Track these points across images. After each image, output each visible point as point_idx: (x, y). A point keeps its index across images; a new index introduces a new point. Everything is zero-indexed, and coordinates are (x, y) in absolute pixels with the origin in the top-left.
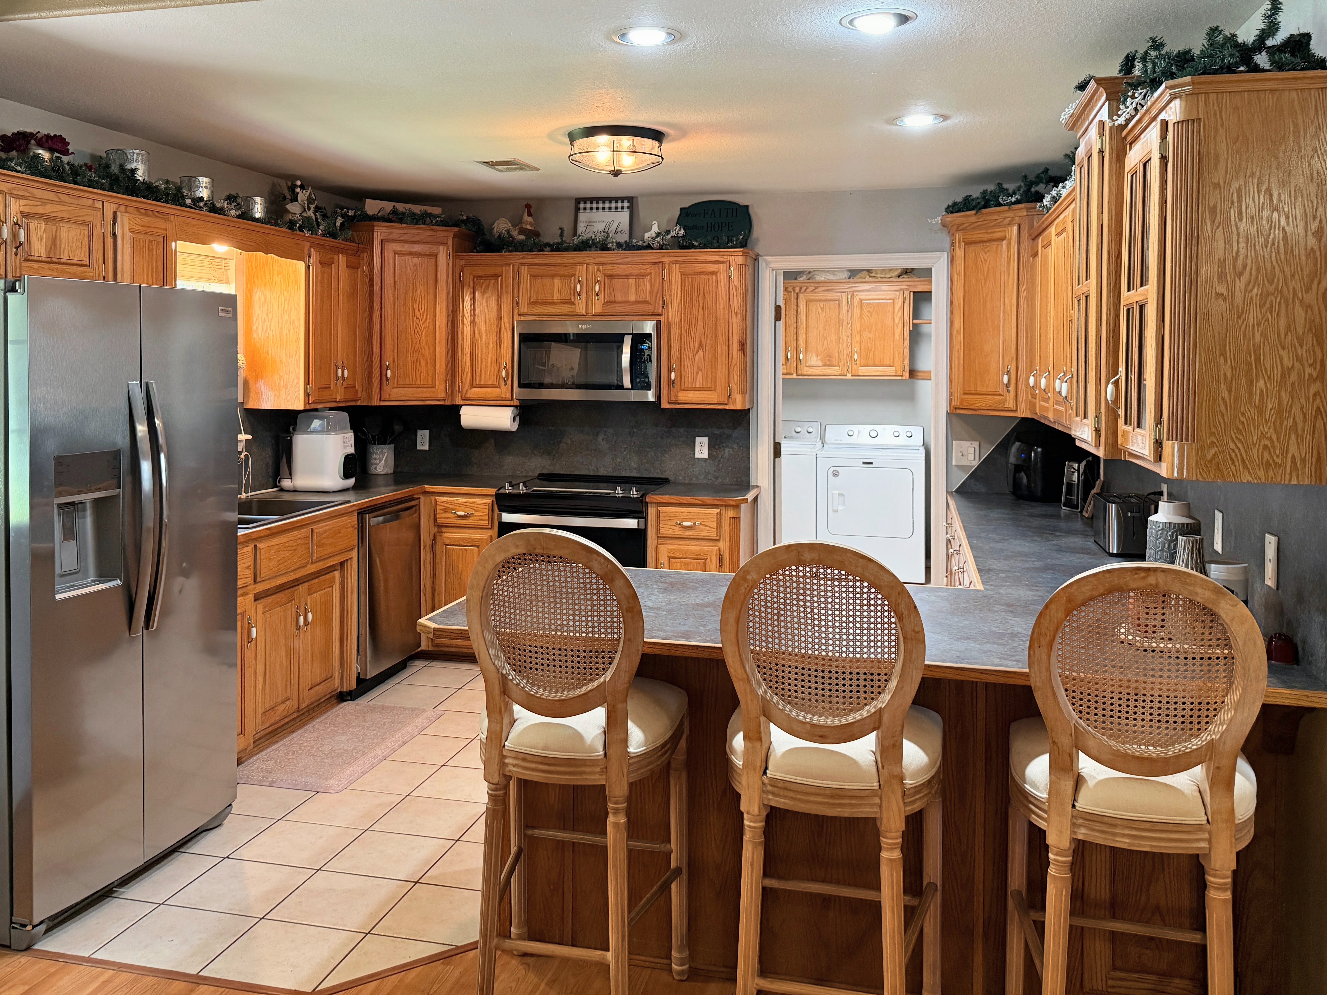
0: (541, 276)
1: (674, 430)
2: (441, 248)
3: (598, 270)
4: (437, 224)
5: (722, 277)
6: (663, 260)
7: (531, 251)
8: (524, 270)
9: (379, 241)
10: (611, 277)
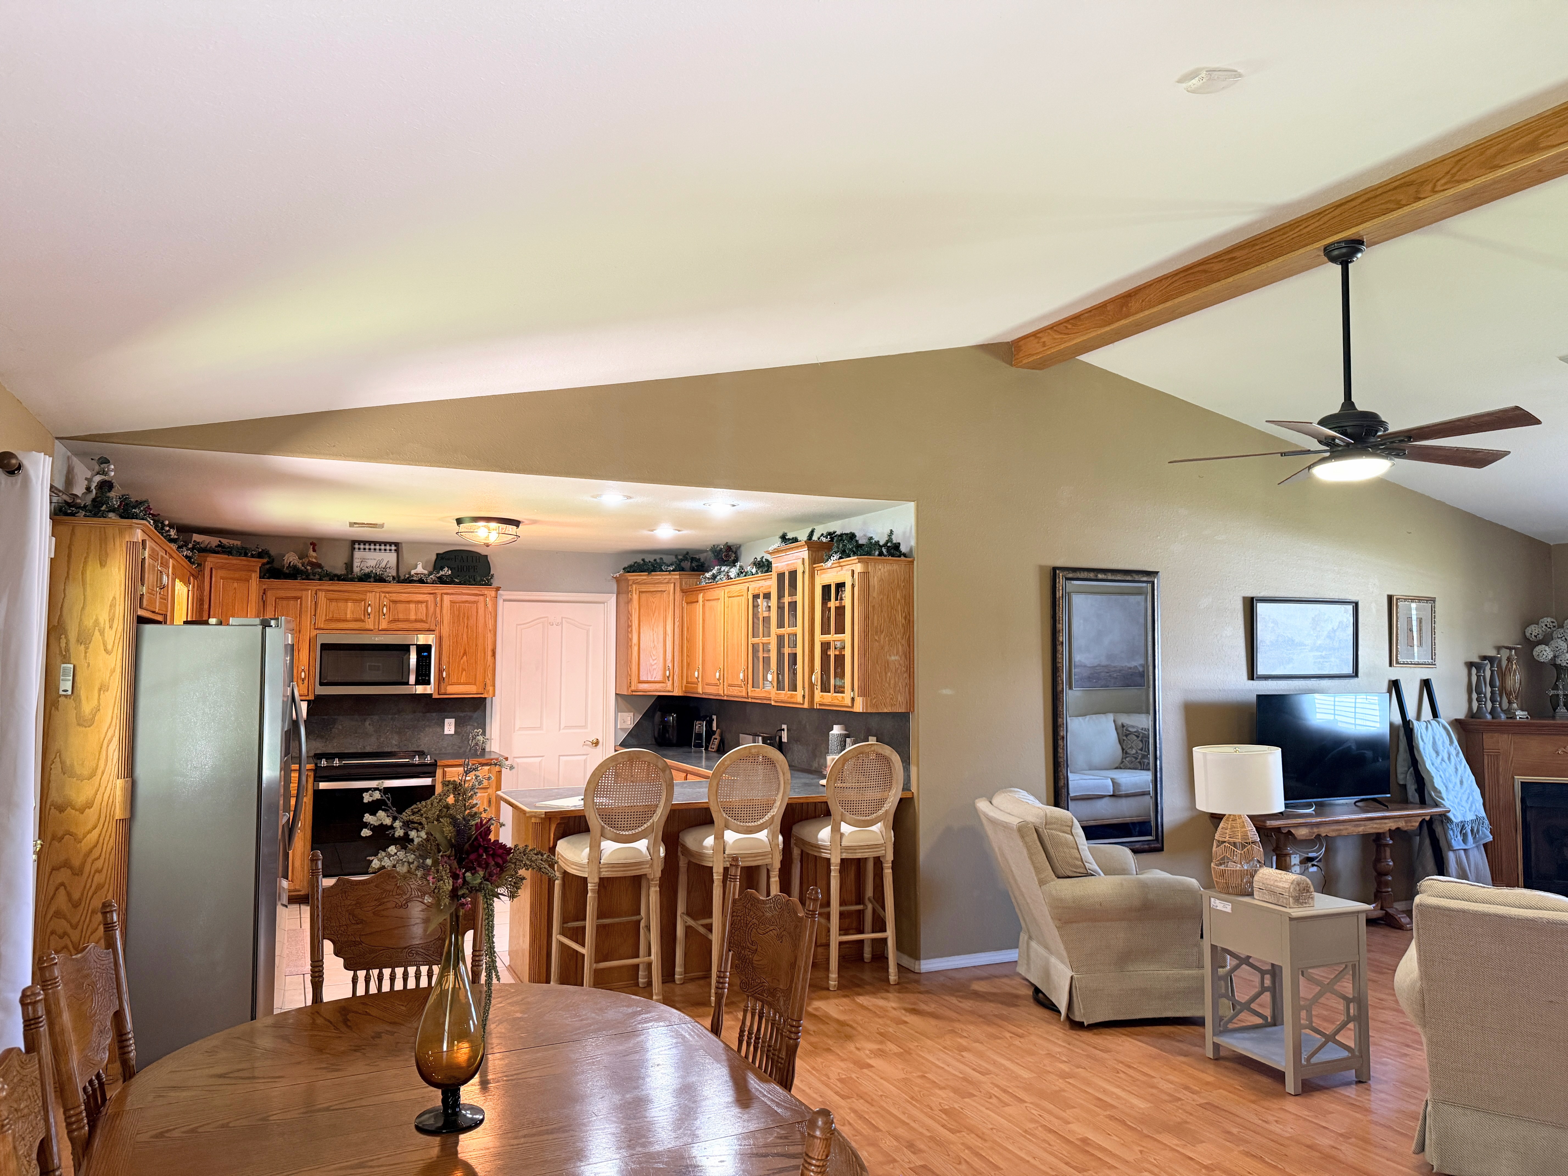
0: (337, 600)
1: (428, 715)
3: (385, 597)
4: (253, 556)
5: (481, 605)
6: (436, 591)
7: (322, 580)
8: (321, 595)
9: (209, 569)
10: (395, 602)
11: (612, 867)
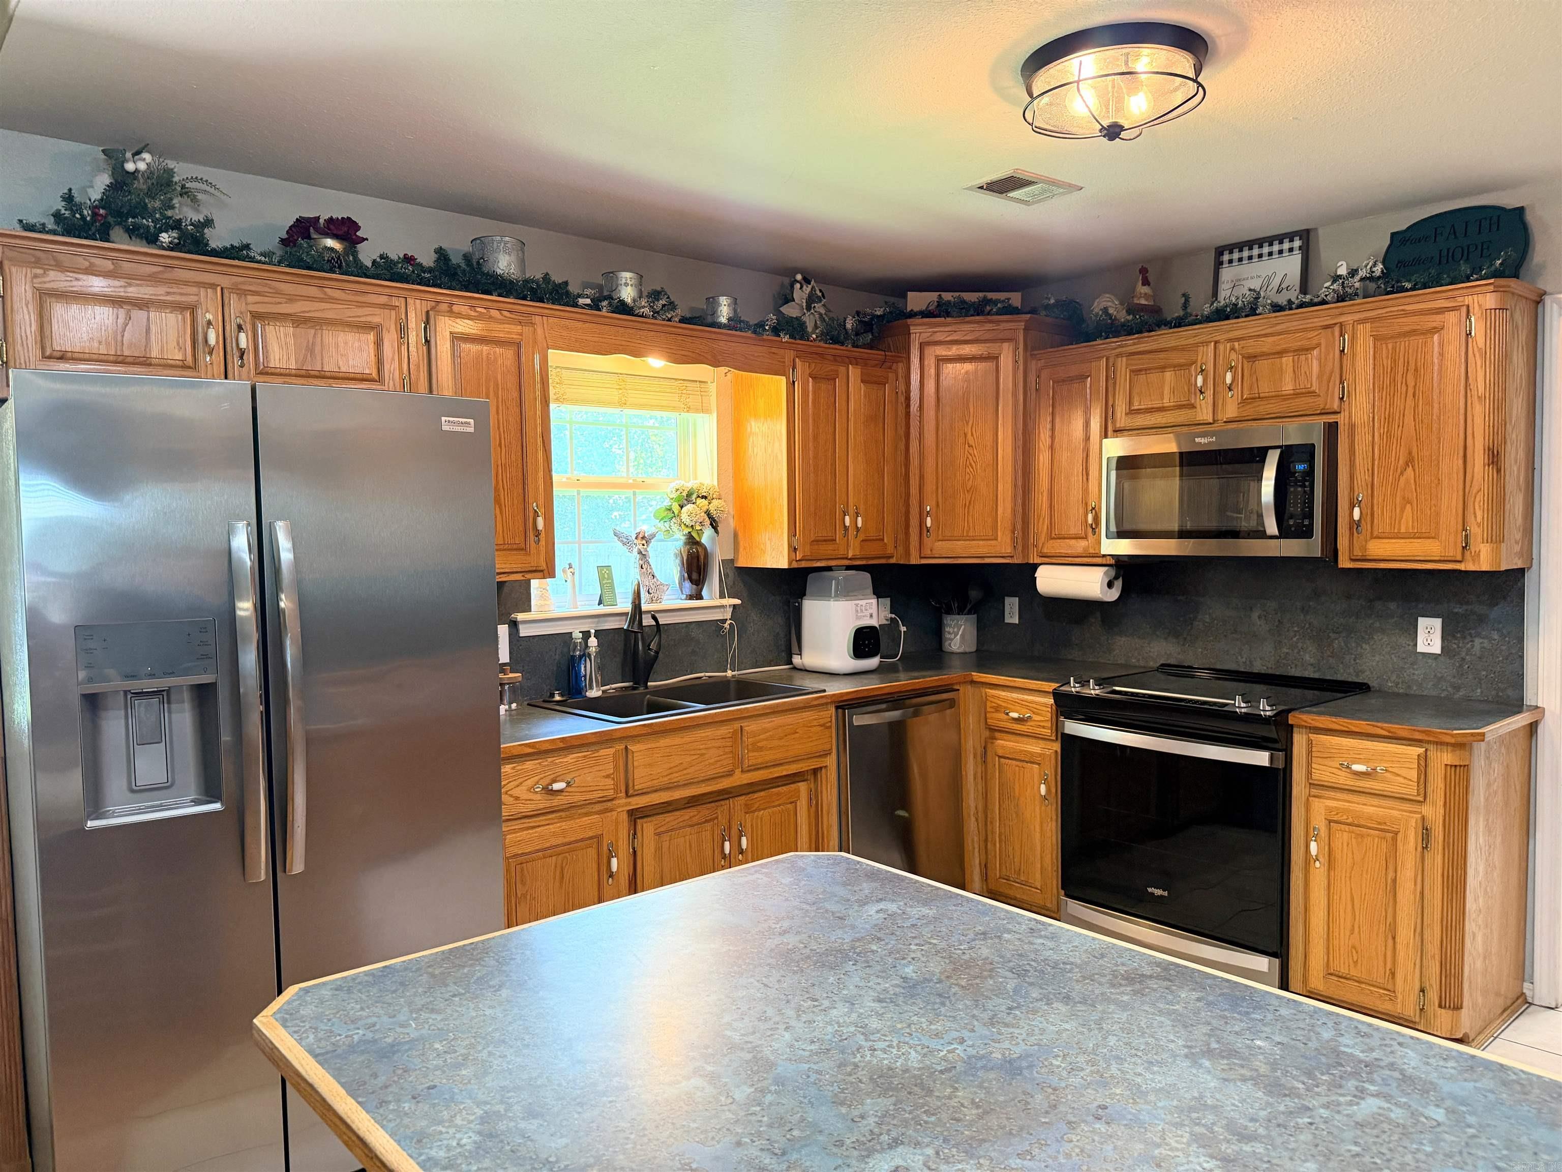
0: (1147, 371)
1: (1378, 605)
2: (1005, 345)
3: (1233, 349)
4: (1000, 313)
5: (1454, 335)
6: (1342, 319)
7: (1137, 333)
8: (1122, 363)
9: (917, 345)
10: (1252, 358)
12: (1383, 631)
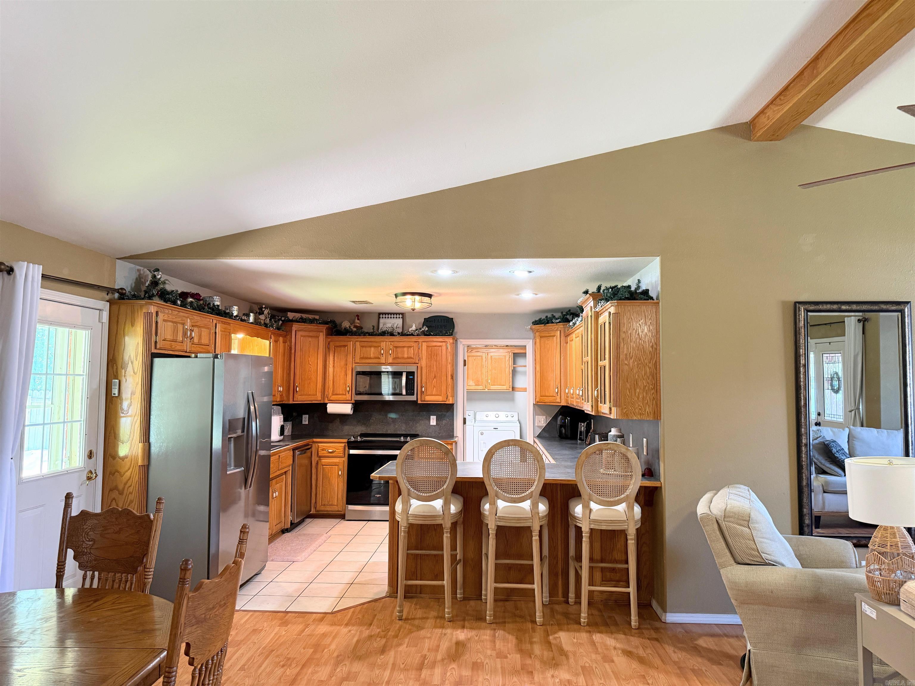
0: (366, 347)
1: (421, 413)
2: (321, 334)
3: (391, 344)
4: (320, 323)
5: (444, 348)
6: (419, 340)
7: (360, 335)
8: (358, 344)
9: (294, 331)
10: (396, 347)
11: (416, 517)
12: (422, 420)
